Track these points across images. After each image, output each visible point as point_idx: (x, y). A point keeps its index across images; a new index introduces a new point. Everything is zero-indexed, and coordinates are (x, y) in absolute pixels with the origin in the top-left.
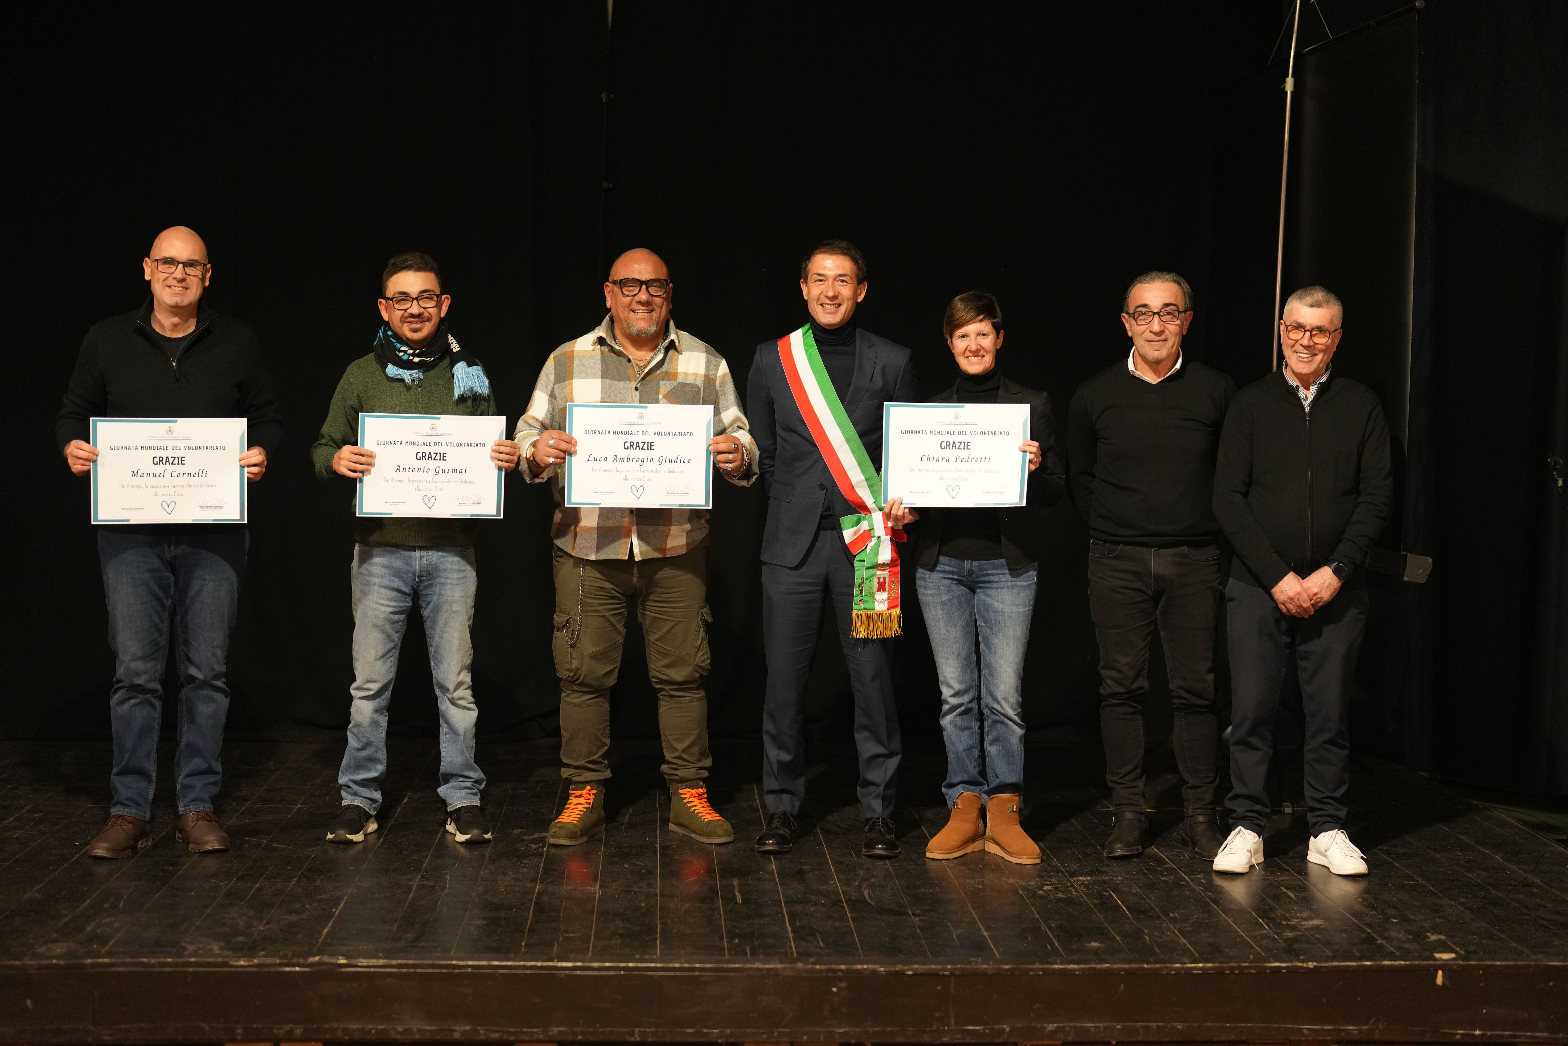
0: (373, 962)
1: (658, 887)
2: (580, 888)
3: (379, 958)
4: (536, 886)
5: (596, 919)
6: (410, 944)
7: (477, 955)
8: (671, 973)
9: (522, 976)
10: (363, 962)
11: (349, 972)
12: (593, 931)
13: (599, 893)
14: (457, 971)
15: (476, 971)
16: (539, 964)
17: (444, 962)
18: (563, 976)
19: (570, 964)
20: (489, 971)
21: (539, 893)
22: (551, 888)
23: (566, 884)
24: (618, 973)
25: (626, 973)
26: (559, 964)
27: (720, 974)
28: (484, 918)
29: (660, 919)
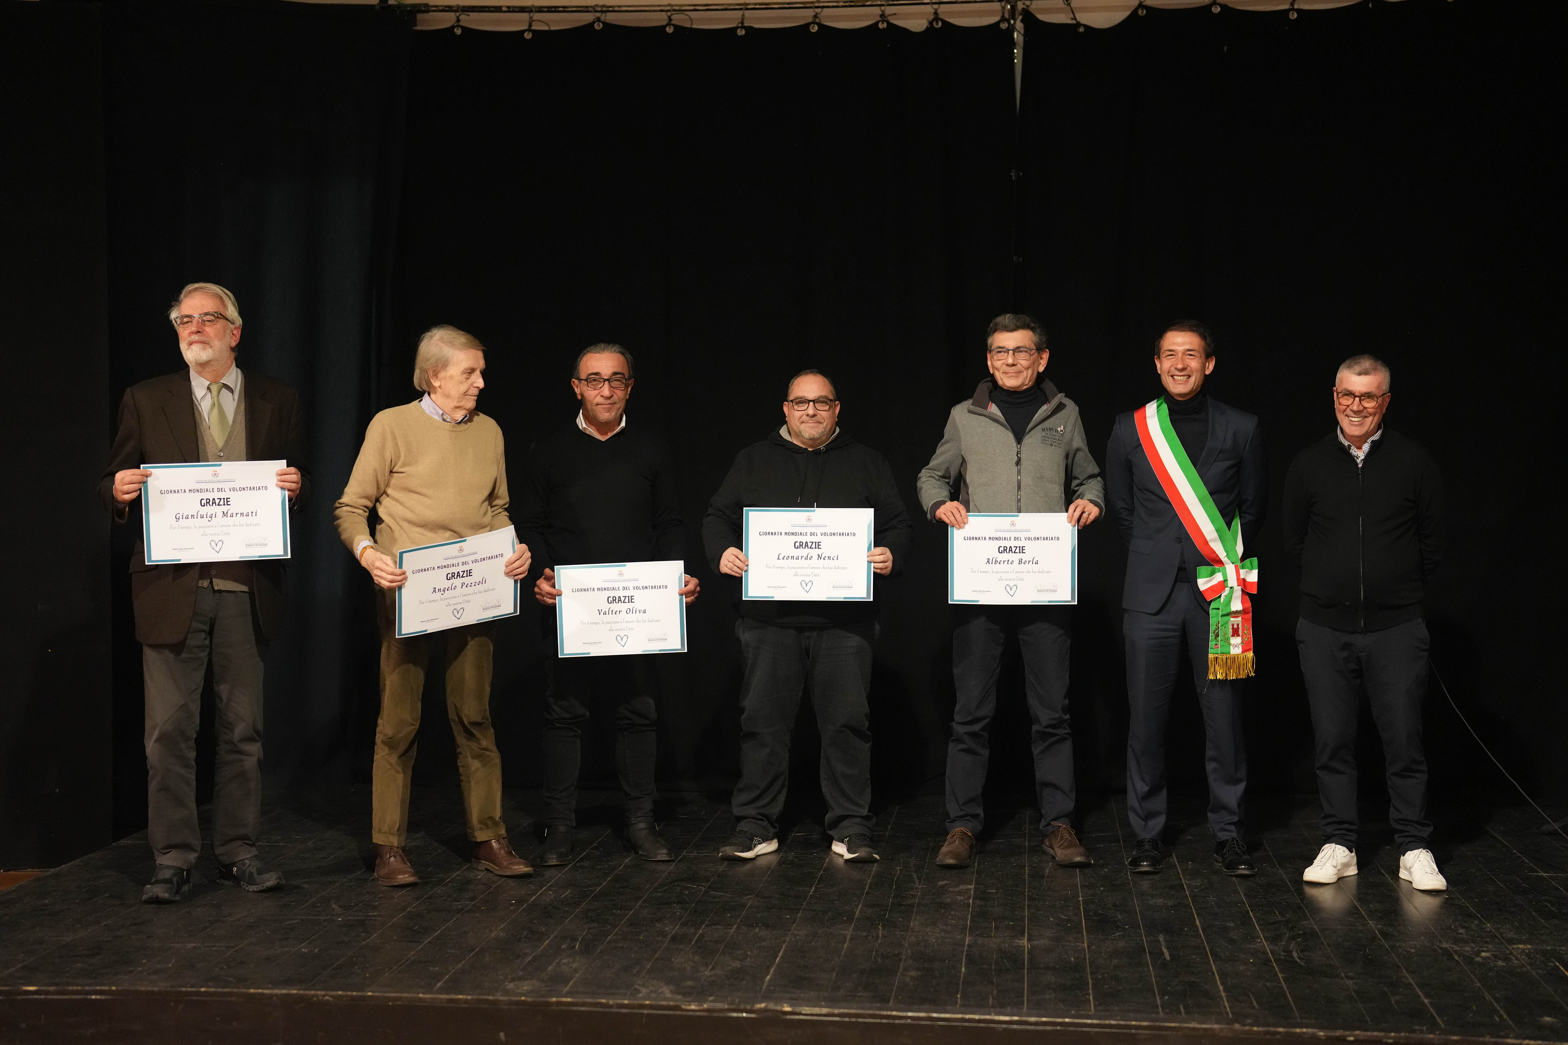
0: (816, 1010)
1: (1085, 942)
2: (1009, 941)
3: (821, 1007)
4: (965, 938)
5: (1028, 973)
6: (849, 994)
7: (916, 1007)
8: (1108, 1030)
9: (960, 1028)
10: (807, 1010)
11: (793, 1020)
12: (1026, 985)
13: (1028, 947)
14: (897, 1022)
15: (915, 1022)
16: (977, 1017)
17: (885, 1013)
18: (1001, 1030)
19: (1007, 1018)
20: (928, 1023)
21: (969, 946)
22: (980, 941)
23: (994, 937)
24: (1055, 1028)
25: (1062, 1028)
26: (997, 1018)
27: (1156, 1032)
28: (917, 969)
29: (1091, 974)
